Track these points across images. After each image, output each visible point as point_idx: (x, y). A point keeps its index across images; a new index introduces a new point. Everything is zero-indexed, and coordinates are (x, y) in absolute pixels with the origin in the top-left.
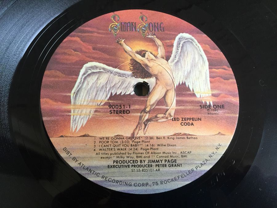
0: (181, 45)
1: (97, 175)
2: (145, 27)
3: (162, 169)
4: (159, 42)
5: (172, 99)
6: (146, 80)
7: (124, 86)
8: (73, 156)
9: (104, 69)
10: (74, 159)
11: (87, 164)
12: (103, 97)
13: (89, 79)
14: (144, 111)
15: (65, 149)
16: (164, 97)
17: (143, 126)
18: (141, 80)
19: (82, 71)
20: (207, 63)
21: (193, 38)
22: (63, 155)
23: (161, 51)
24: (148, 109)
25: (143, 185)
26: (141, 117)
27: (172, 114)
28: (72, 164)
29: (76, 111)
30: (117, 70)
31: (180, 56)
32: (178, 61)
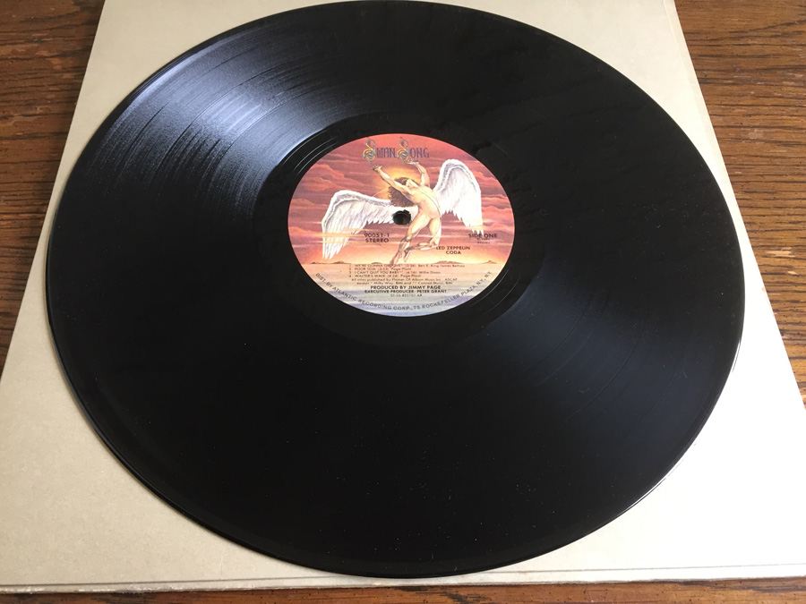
0: (449, 173)
1: (354, 299)
2: (405, 153)
3: (424, 294)
4: (422, 169)
5: (437, 228)
6: (407, 209)
7: (382, 214)
8: (327, 281)
9: (357, 197)
10: (328, 284)
11: (342, 288)
12: (358, 226)
13: (341, 207)
14: (405, 239)
15: (318, 275)
16: (428, 226)
17: (404, 254)
18: (402, 209)
19: (334, 199)
20: (479, 191)
21: (463, 165)
22: (316, 280)
23: (425, 179)
24: (409, 238)
25: (404, 308)
26: (401, 246)
27: (437, 242)
28: (327, 289)
29: (328, 239)
30: (373, 198)
31: (448, 183)
32: (444, 190)
